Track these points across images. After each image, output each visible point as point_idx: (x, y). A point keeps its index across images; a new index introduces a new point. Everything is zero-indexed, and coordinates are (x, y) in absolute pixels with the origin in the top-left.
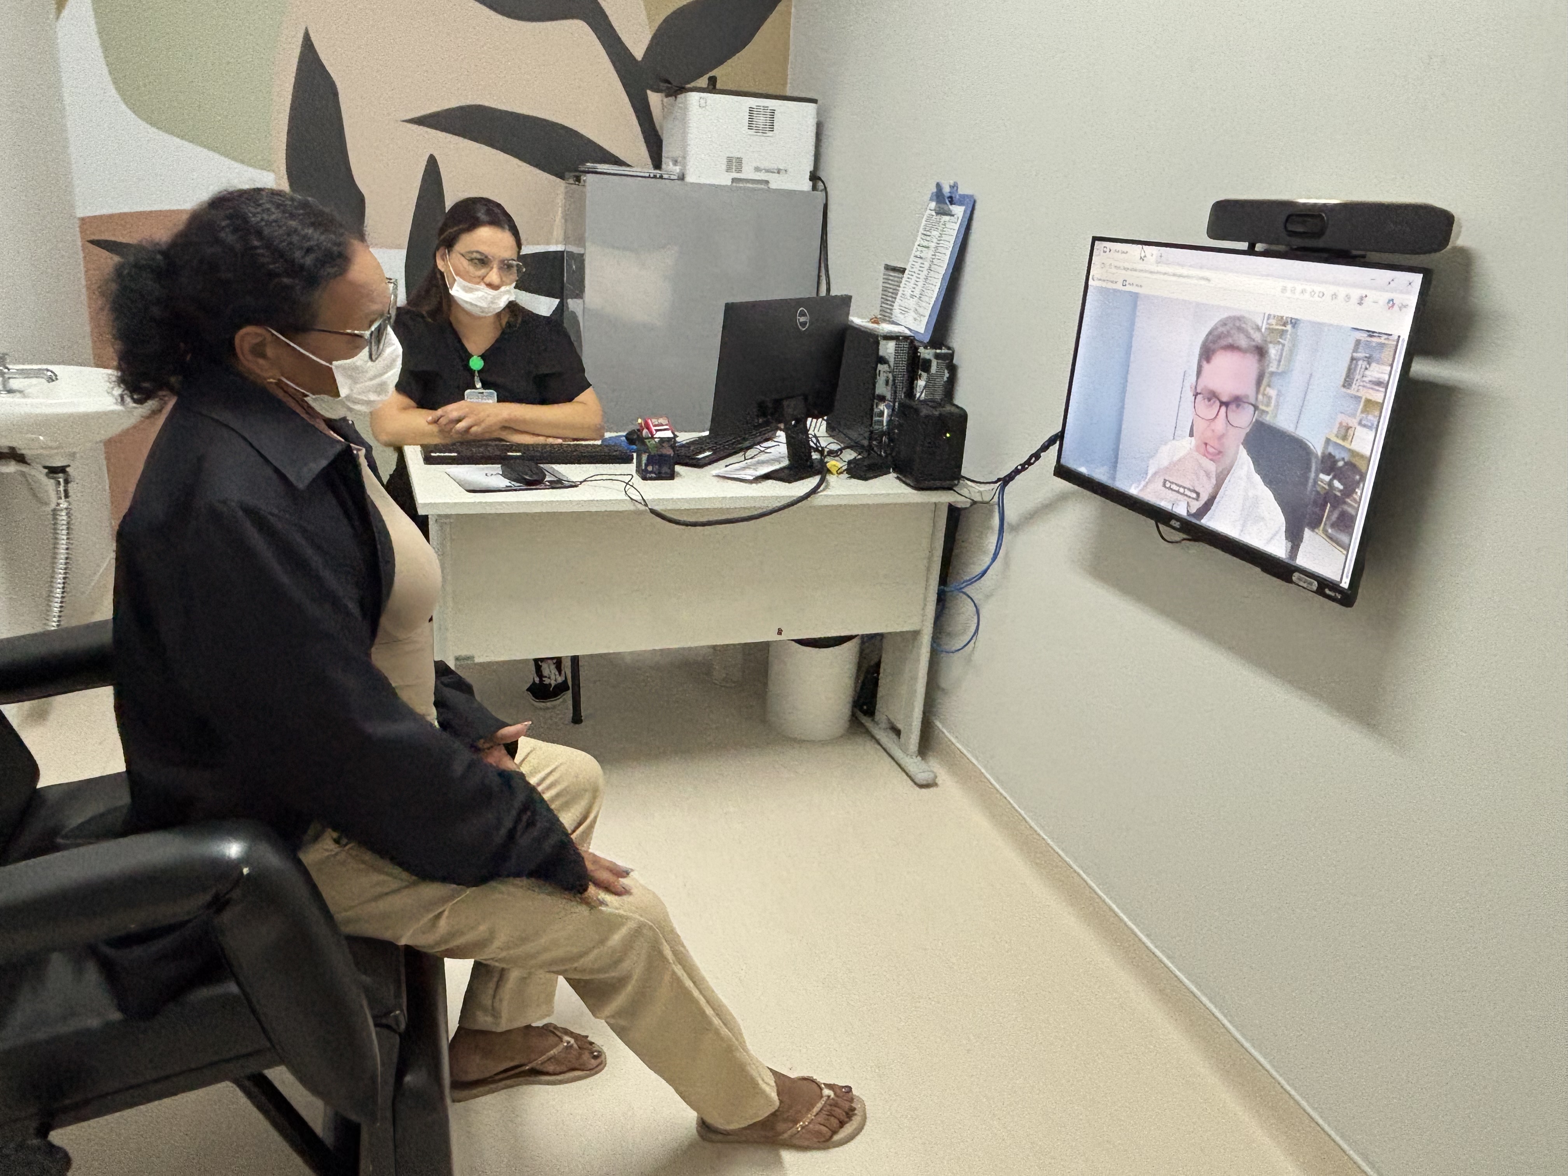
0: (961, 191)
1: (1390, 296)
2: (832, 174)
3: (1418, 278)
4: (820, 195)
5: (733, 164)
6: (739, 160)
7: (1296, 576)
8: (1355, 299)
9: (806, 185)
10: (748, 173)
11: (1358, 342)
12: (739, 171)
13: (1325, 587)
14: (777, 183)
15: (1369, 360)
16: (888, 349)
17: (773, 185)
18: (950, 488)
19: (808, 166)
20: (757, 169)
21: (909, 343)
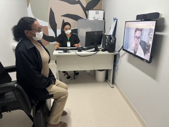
0: (116, 18)
1: (153, 24)
2: (106, 18)
3: (155, 22)
4: (104, 21)
5: (94, 18)
6: (95, 17)
7: (144, 60)
8: (149, 25)
9: (103, 20)
10: (96, 19)
11: (150, 30)
12: (95, 18)
13: (147, 61)
14: (99, 19)
15: (151, 32)
16: (107, 37)
17: (99, 20)
18: (113, 52)
19: (103, 17)
20: (97, 18)
21: (110, 36)
